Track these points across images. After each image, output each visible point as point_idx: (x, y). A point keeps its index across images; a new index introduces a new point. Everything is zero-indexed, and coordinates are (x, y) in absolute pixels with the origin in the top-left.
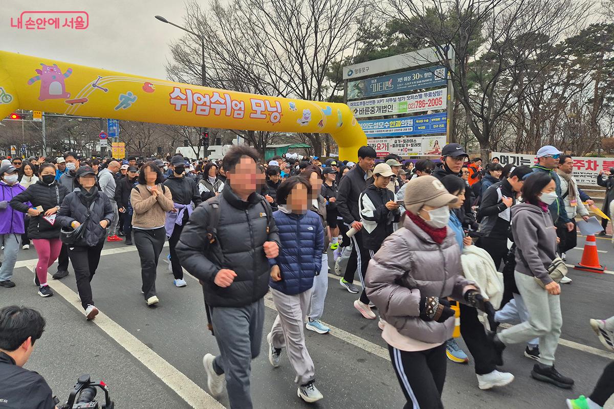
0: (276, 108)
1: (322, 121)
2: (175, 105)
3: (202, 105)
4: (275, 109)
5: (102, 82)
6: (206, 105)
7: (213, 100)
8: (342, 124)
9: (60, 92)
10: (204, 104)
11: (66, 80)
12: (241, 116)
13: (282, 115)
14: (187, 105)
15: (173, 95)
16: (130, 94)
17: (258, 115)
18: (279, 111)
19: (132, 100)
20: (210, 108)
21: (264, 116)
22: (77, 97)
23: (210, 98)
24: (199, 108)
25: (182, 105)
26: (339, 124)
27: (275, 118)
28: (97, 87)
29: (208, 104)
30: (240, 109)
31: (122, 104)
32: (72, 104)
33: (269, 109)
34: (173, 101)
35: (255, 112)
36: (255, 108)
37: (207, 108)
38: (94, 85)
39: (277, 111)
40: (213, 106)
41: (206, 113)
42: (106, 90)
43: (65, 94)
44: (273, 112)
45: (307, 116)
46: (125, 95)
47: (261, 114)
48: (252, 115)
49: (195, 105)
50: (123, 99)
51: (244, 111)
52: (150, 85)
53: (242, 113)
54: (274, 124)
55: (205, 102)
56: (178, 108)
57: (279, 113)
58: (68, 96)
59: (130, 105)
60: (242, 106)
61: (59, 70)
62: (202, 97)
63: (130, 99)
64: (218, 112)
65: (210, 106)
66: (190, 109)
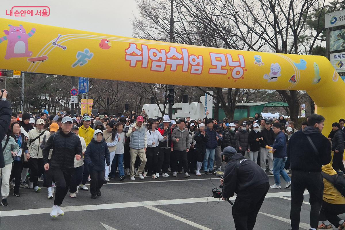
0: (238, 62)
1: (294, 76)
2: (130, 61)
3: (158, 61)
4: (237, 64)
5: (61, 41)
6: (161, 61)
7: (169, 56)
8: (319, 80)
9: (23, 51)
10: (160, 60)
11: (30, 39)
13: (246, 70)
14: (142, 61)
15: (129, 52)
16: (87, 52)
17: (219, 70)
18: (243, 65)
19: (89, 57)
20: (166, 64)
21: (225, 72)
22: (38, 55)
23: (166, 53)
24: (155, 64)
25: (137, 61)
26: (316, 80)
27: (238, 73)
28: (57, 45)
29: (164, 59)
30: (198, 64)
31: (79, 61)
32: (34, 62)
33: (231, 64)
34: (128, 57)
35: (215, 67)
36: (214, 63)
37: (163, 64)
38: (54, 44)
39: (240, 66)
40: (169, 62)
41: (162, 69)
42: (65, 48)
43: (27, 53)
44: (235, 67)
45: (276, 70)
46: (83, 52)
47: (222, 69)
48: (212, 71)
49: (150, 61)
50: (81, 56)
51: (202, 66)
52: (106, 42)
53: (200, 68)
54: (236, 80)
55: (161, 58)
56: (133, 64)
57: (242, 68)
58: (31, 54)
59: (86, 62)
60: (200, 61)
61: (24, 31)
62: (157, 52)
63: (86, 56)
64: (174, 68)
65: (166, 62)
66: (145, 65)
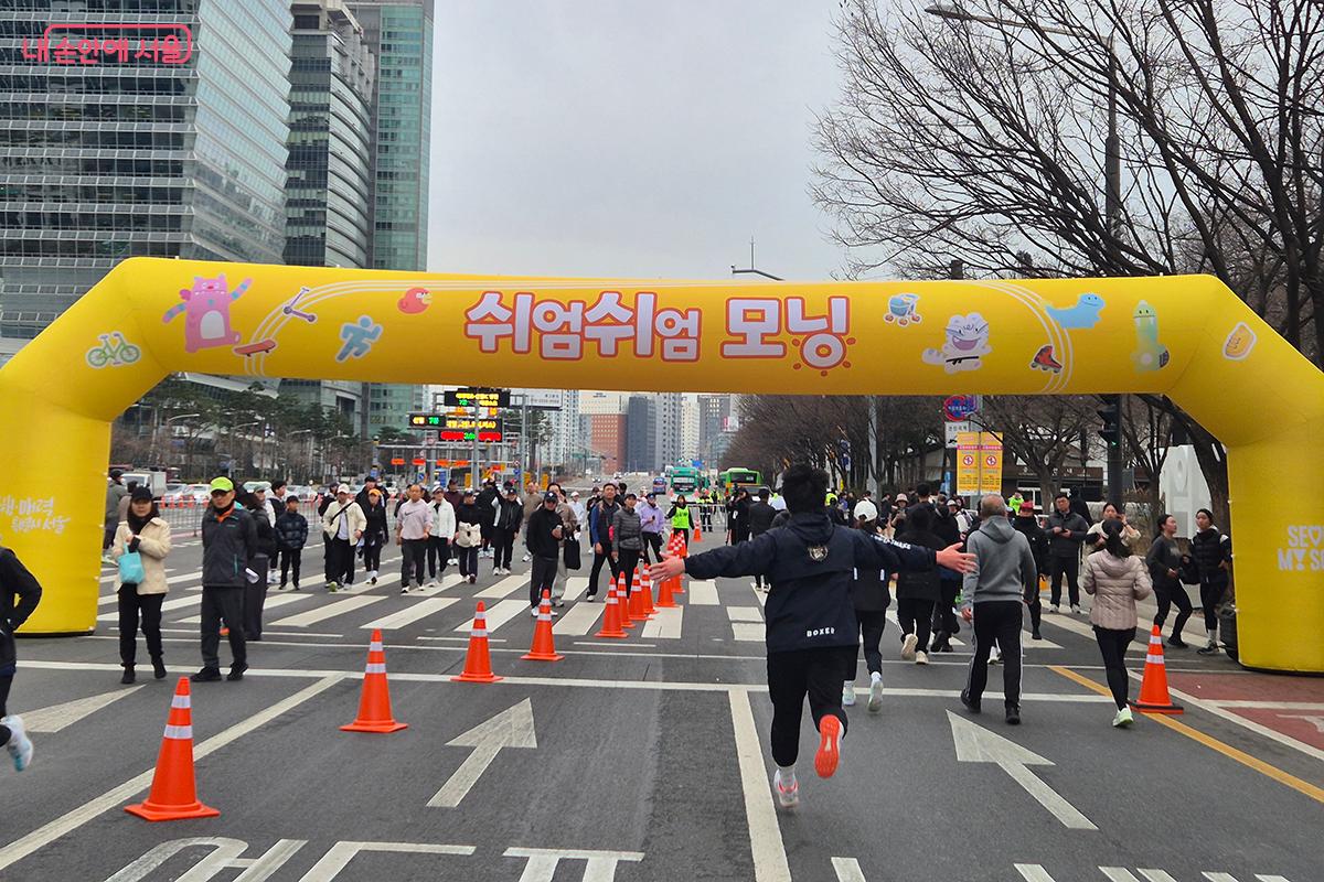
1: (1047, 350)
2: (480, 337)
3: (558, 332)
4: (823, 324)
5: (302, 304)
6: (569, 332)
7: (592, 316)
8: (1164, 358)
9: (221, 334)
10: (565, 328)
11: (234, 306)
12: (691, 354)
13: (852, 341)
14: (512, 336)
15: (475, 315)
16: (365, 323)
17: (754, 346)
18: (839, 326)
19: (372, 335)
20: (583, 339)
21: (778, 350)
22: (253, 338)
23: (585, 310)
24: (549, 340)
25: (497, 337)
26: (1149, 359)
27: (823, 350)
28: (295, 313)
29: (576, 326)
30: (684, 334)
31: (349, 347)
32: (249, 355)
33: (796, 323)
34: (473, 329)
35: (741, 339)
36: (737, 324)
37: (574, 341)
38: (287, 311)
39: (828, 331)
40: (590, 332)
41: (574, 352)
42: (312, 319)
43: (230, 337)
44: (810, 334)
45: (969, 336)
46: (355, 325)
47: (763, 343)
48: (729, 350)
50: (351, 335)
51: (698, 339)
52: (419, 295)
53: (691, 344)
54: (824, 371)
55: (567, 324)
56: (489, 344)
57: (838, 336)
58: (237, 339)
59: (367, 347)
60: (691, 323)
61: (224, 287)
63: (364, 334)
64: (608, 348)
65: (582, 334)
66: (522, 344)
